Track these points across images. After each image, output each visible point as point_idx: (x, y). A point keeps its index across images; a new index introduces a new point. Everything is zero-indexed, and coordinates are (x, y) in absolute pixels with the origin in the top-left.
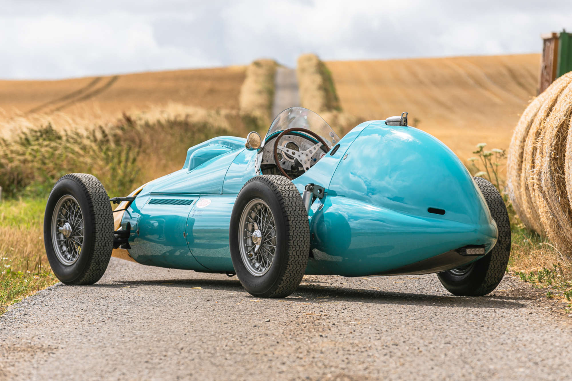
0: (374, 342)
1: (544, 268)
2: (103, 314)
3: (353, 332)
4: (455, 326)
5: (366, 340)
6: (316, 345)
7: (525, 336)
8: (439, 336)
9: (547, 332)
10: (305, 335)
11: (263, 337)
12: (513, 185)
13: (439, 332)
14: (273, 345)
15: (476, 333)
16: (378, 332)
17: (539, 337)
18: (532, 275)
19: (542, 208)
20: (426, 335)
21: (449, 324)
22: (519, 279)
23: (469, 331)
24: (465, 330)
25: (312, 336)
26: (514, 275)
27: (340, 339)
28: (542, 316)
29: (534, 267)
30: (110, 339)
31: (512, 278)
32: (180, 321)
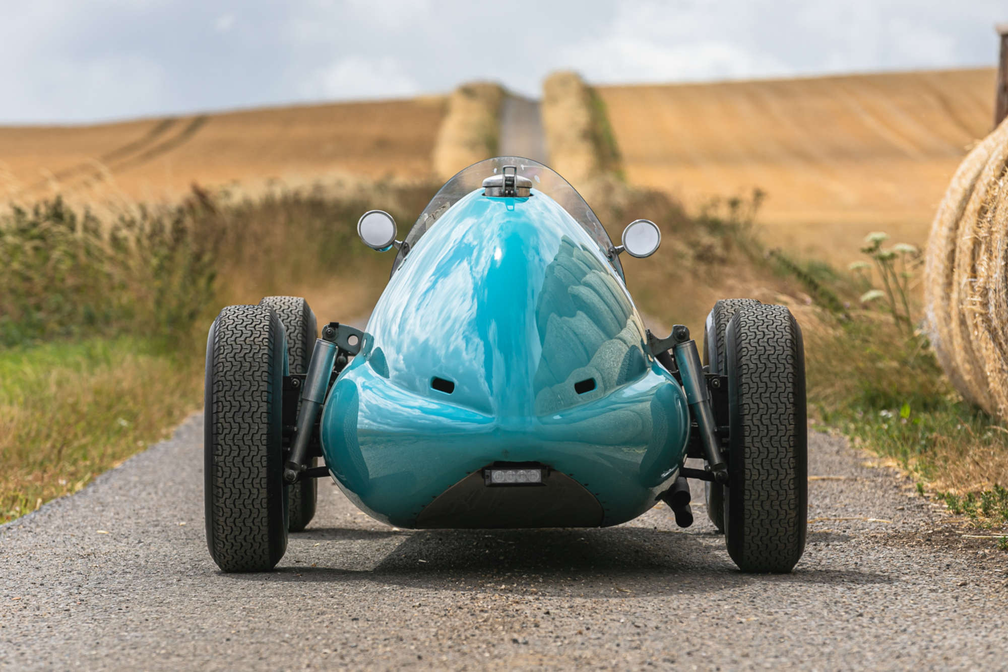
0: (624, 654)
1: (996, 486)
2: (71, 594)
3: (585, 632)
4: (803, 615)
5: (610, 649)
6: (500, 662)
7: (949, 636)
8: (766, 637)
9: (996, 626)
10: (482, 638)
11: (391, 645)
12: (937, 315)
13: (766, 629)
14: (409, 664)
15: (845, 631)
16: (638, 630)
17: (979, 638)
18: (970, 501)
19: (992, 363)
20: (738, 636)
21: (790, 610)
22: (944, 509)
23: (832, 625)
24: (822, 625)
25: (495, 642)
26: (934, 499)
27: (553, 647)
28: (986, 589)
29: (976, 484)
30: (68, 652)
31: (930, 507)
32: (227, 607)
